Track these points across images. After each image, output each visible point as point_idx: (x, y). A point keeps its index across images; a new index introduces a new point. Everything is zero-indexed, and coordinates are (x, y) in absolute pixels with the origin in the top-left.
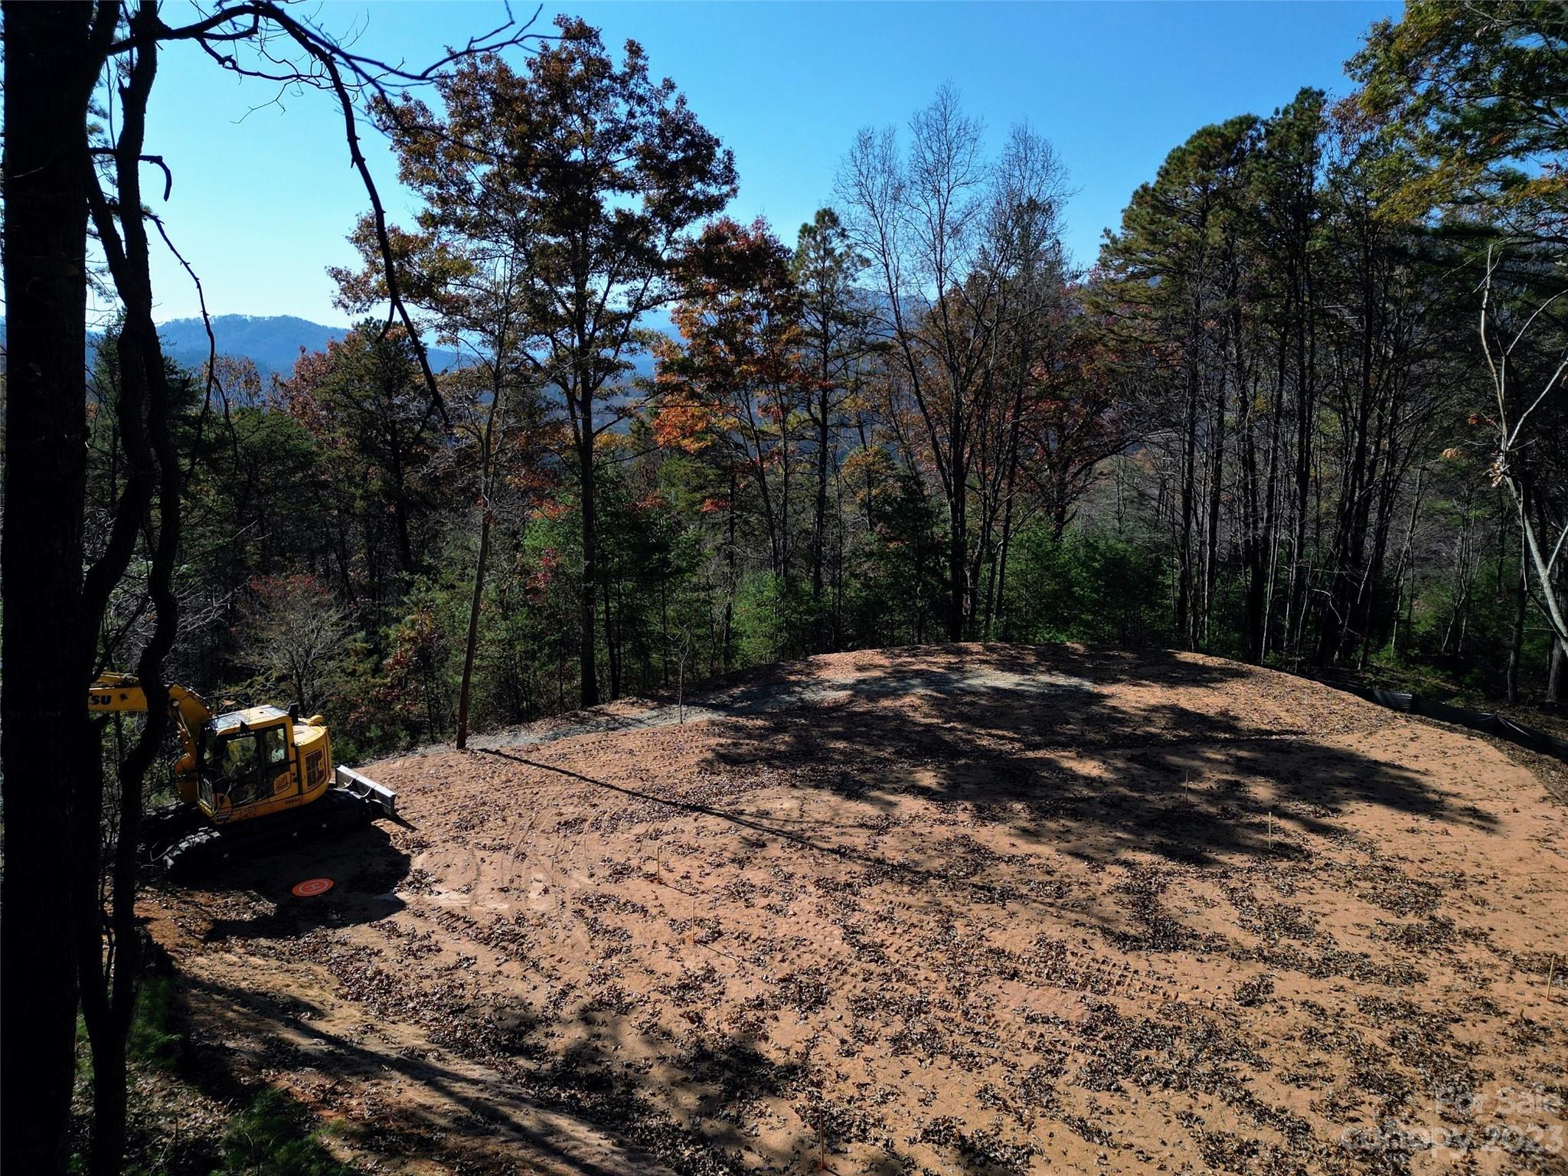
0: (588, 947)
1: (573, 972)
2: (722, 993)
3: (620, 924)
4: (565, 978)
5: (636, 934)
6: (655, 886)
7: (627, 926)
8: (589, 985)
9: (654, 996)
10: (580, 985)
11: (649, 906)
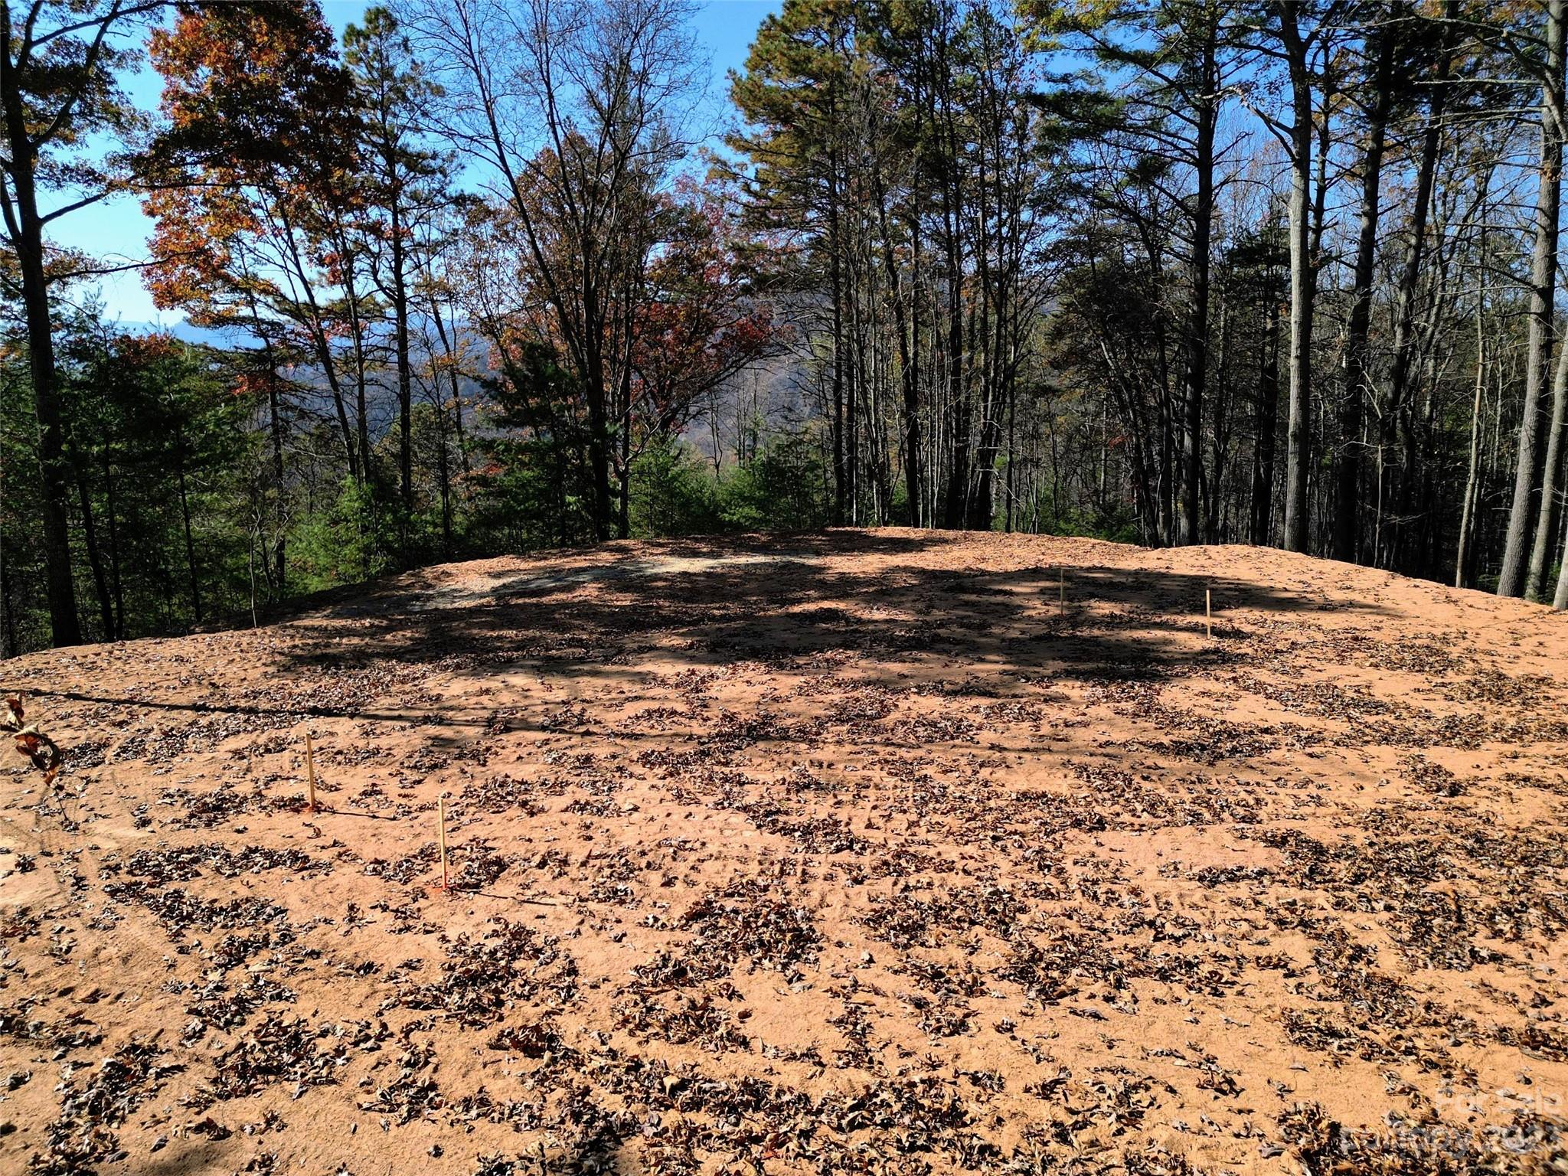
0: (171, 952)
1: (138, 1018)
2: (573, 971)
3: (244, 892)
4: (119, 1036)
5: (293, 902)
6: (306, 816)
7: (263, 892)
8: (198, 1035)
9: (397, 1020)
10: (172, 1040)
11: (309, 849)
